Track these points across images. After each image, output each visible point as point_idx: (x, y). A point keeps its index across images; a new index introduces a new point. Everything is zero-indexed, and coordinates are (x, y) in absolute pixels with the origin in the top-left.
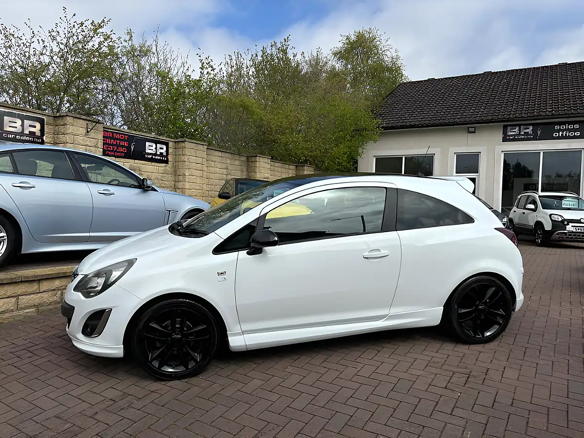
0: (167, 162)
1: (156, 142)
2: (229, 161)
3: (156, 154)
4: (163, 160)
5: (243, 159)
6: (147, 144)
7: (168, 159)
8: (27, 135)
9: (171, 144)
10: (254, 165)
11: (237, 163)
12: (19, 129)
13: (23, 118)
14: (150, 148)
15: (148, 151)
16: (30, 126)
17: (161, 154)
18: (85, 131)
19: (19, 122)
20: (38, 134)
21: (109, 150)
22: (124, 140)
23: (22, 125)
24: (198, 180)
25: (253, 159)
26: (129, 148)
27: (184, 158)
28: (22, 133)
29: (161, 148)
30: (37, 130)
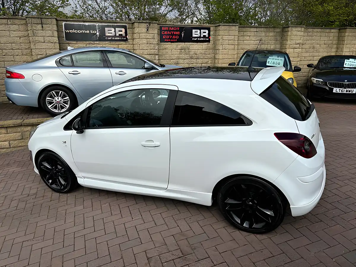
0: (209, 41)
1: (200, 29)
2: (263, 34)
3: (200, 37)
4: (206, 40)
5: (278, 30)
6: (194, 31)
7: (209, 39)
8: (118, 37)
9: (212, 29)
10: (287, 34)
11: (271, 34)
12: (113, 34)
13: (115, 27)
14: (196, 33)
15: (194, 36)
16: (119, 31)
17: (204, 36)
18: (146, 30)
19: (113, 30)
20: (124, 35)
21: (167, 39)
22: (177, 31)
23: (115, 31)
24: (231, 52)
25: (286, 29)
26: (180, 35)
27: (220, 37)
28: (115, 36)
29: (204, 32)
30: (123, 33)
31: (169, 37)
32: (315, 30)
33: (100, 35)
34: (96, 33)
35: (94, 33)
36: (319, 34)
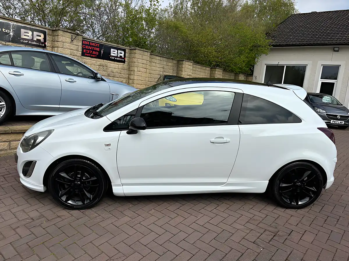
0: (124, 62)
1: (118, 49)
2: (165, 63)
3: (117, 57)
4: (122, 60)
5: (175, 62)
6: (112, 50)
7: (125, 60)
8: (35, 41)
9: (127, 51)
10: (182, 66)
11: (170, 64)
12: (30, 38)
13: (33, 30)
14: (114, 53)
15: (112, 54)
16: (38, 36)
17: (121, 57)
18: (70, 40)
19: (30, 33)
20: (42, 40)
21: (87, 53)
22: (97, 47)
23: (33, 35)
24: (144, 75)
25: (181, 62)
26: (100, 52)
27: (135, 60)
28: (32, 40)
29: (120, 53)
30: (41, 38)
31: (90, 52)
32: (198, 66)
33: (13, 35)
34: (10, 33)
35: (7, 32)
36: (199, 70)
